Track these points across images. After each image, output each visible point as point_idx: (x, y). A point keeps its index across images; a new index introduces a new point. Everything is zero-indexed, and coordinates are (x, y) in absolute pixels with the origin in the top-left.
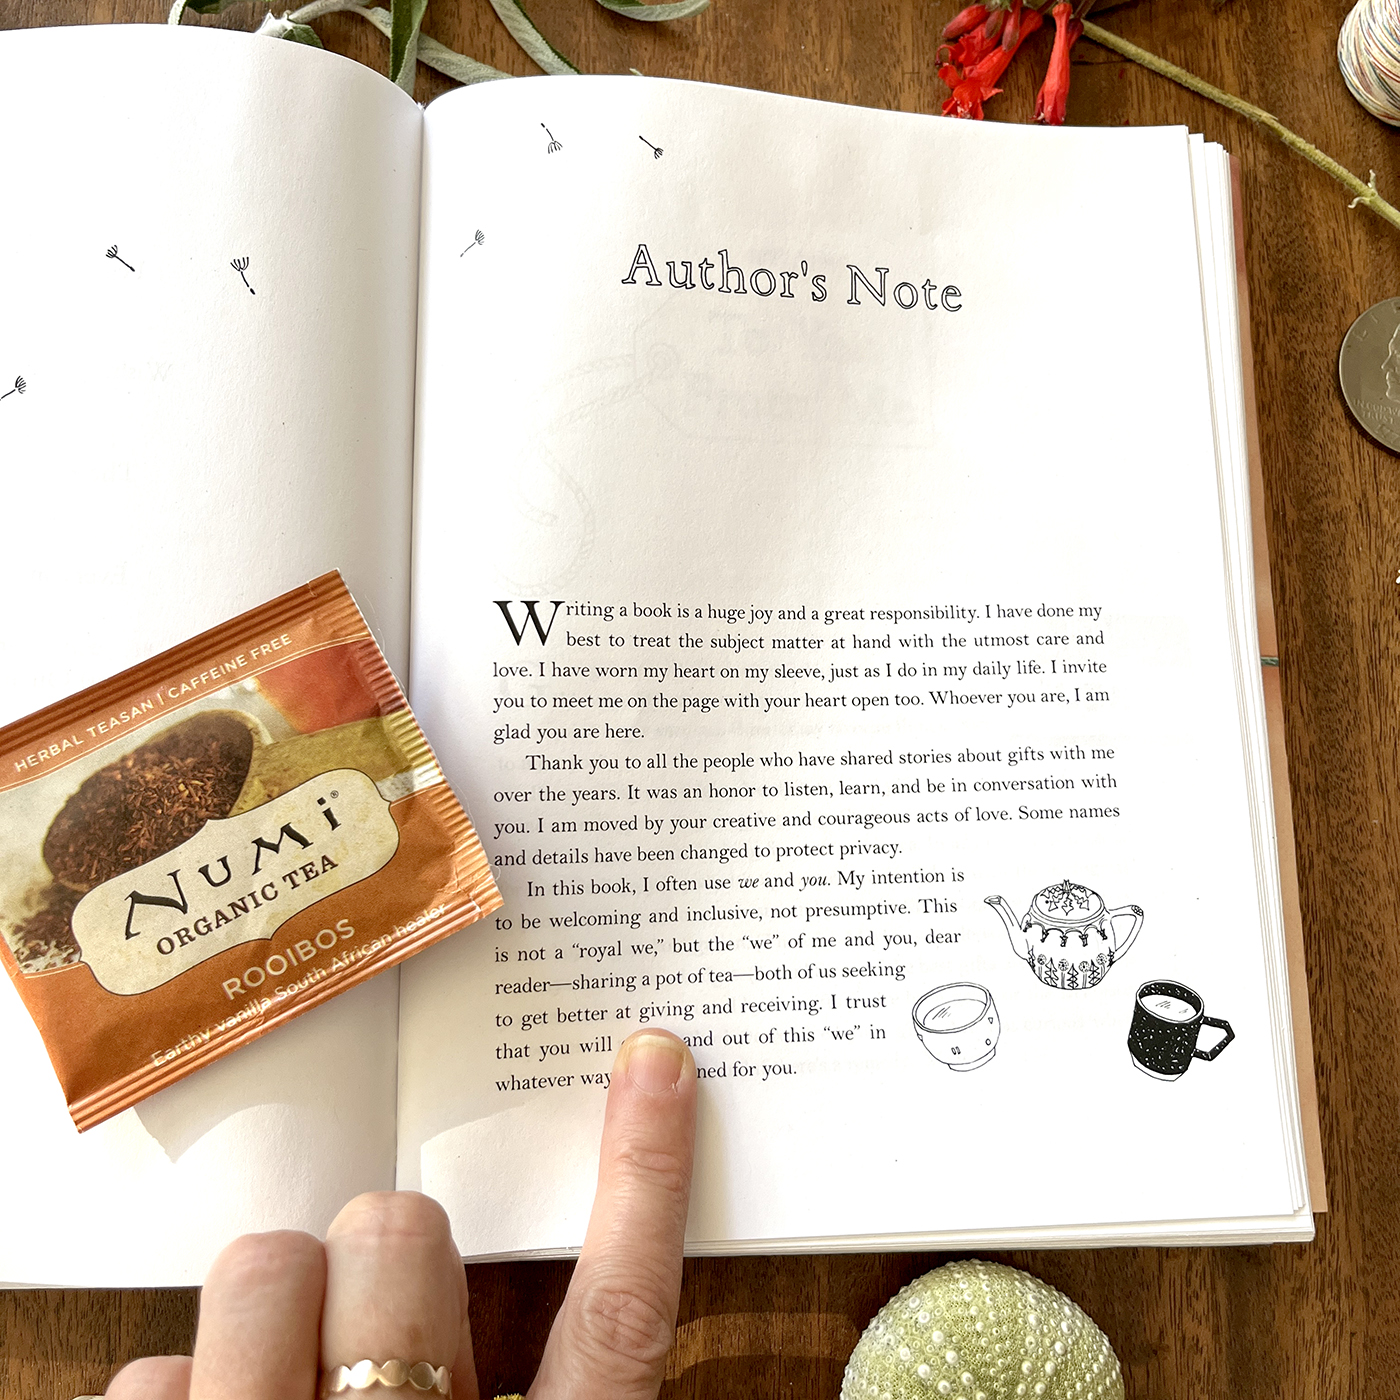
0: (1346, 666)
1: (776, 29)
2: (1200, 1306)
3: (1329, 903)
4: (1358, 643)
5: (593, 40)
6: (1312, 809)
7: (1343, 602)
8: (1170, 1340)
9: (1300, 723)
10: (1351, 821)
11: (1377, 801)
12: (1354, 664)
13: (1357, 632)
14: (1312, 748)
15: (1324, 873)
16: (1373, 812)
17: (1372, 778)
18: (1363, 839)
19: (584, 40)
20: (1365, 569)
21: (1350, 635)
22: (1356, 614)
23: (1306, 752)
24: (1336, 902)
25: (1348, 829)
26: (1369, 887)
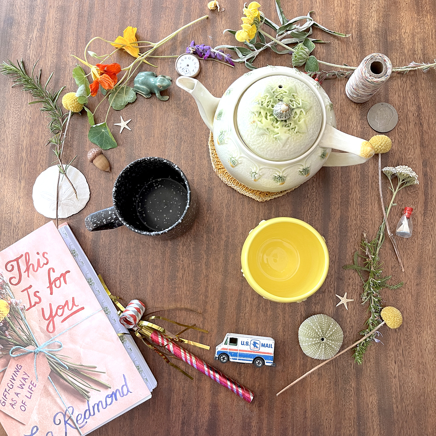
0: (367, 183)
2: (332, 286)
3: (360, 223)
4: (370, 179)
6: (358, 208)
7: (368, 172)
8: (326, 291)
9: (358, 193)
10: (365, 210)
11: (370, 207)
12: (369, 183)
13: (370, 177)
14: (359, 197)
15: (360, 219)
16: (369, 208)
17: (370, 203)
18: (367, 213)
20: (372, 166)
21: (368, 178)
22: (370, 174)
23: (358, 198)
24: (361, 224)
25: (365, 211)
26: (367, 221)
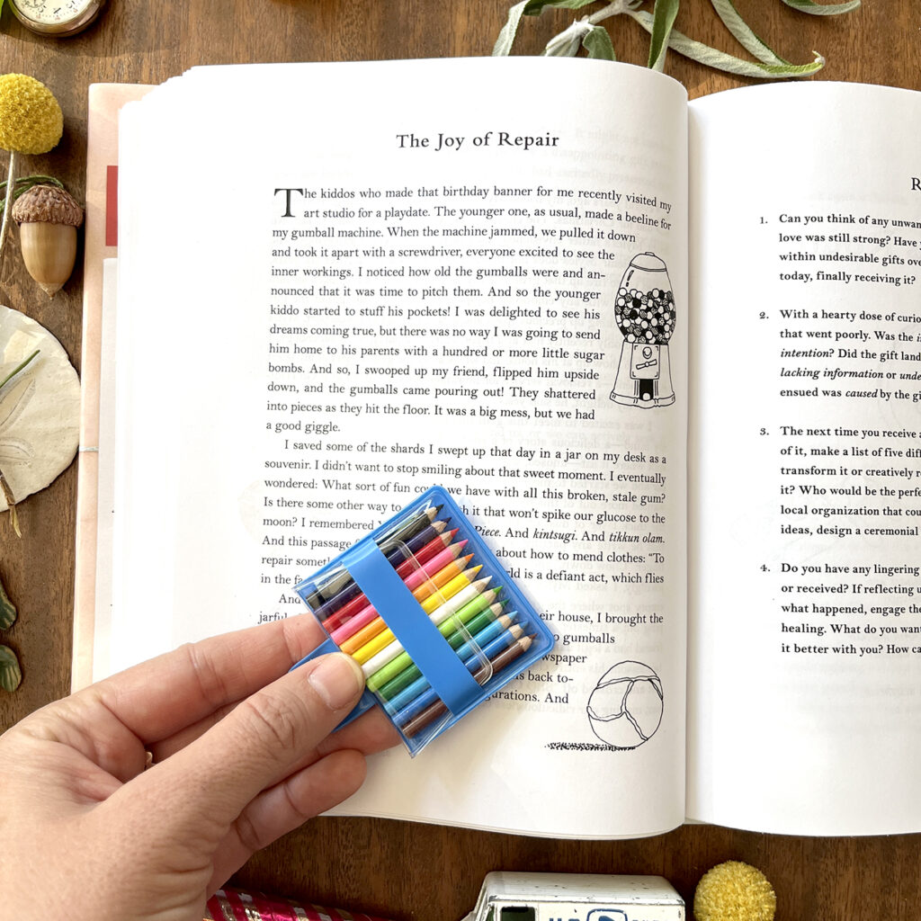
1: (902, 16)
5: (779, 27)
19: (773, 27)
